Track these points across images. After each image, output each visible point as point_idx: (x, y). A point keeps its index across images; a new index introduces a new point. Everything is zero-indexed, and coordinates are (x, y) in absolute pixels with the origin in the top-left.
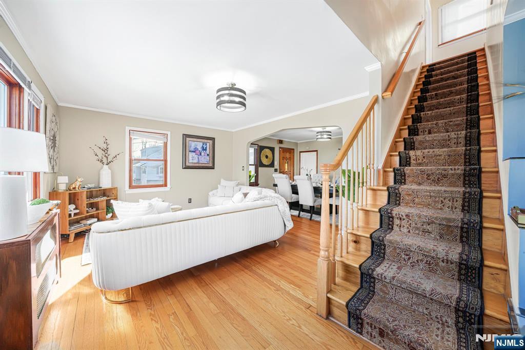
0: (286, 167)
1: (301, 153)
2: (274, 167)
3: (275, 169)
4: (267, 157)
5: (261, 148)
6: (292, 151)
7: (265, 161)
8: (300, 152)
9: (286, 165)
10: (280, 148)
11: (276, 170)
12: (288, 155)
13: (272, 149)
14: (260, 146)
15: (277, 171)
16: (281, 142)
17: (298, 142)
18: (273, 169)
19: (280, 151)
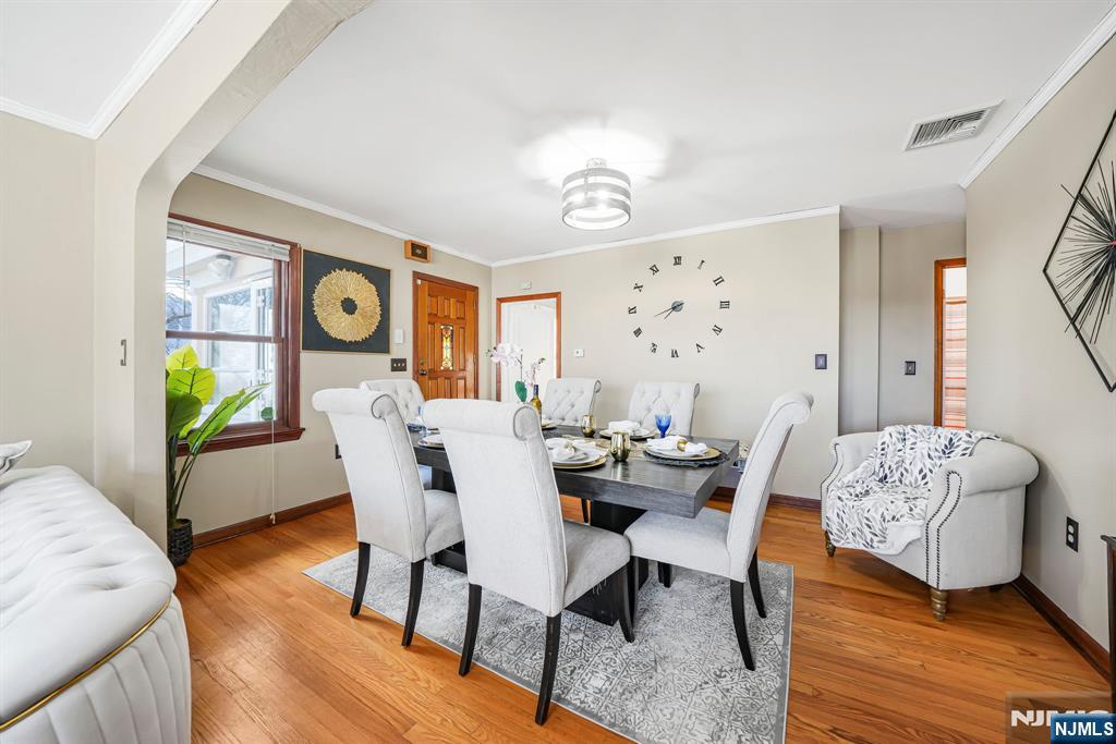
0: (447, 353)
1: (504, 305)
2: (386, 350)
3: (394, 361)
4: (349, 306)
5: (316, 266)
6: (469, 294)
7: (338, 324)
8: (501, 300)
9: (447, 343)
10: (416, 275)
11: (399, 366)
12: (451, 308)
13: (379, 278)
14: (310, 256)
15: (404, 369)
16: (419, 251)
17: (493, 265)
18: (383, 361)
19: (416, 288)
